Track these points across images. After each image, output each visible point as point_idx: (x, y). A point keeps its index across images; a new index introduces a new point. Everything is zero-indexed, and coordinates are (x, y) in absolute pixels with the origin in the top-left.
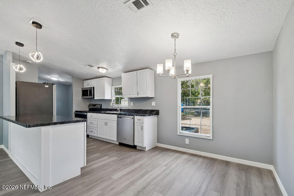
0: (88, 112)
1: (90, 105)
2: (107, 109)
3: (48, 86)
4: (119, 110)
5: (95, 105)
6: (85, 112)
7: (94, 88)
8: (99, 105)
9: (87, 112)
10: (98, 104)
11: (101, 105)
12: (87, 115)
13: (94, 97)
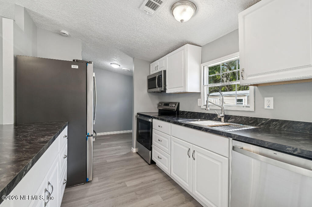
0: (155, 118)
1: (160, 103)
2: (189, 112)
3: (77, 67)
4: (223, 119)
5: (167, 104)
6: (149, 117)
7: (165, 71)
8: (175, 103)
9: (152, 118)
10: (173, 103)
11: (179, 103)
12: (152, 122)
13: (165, 89)
